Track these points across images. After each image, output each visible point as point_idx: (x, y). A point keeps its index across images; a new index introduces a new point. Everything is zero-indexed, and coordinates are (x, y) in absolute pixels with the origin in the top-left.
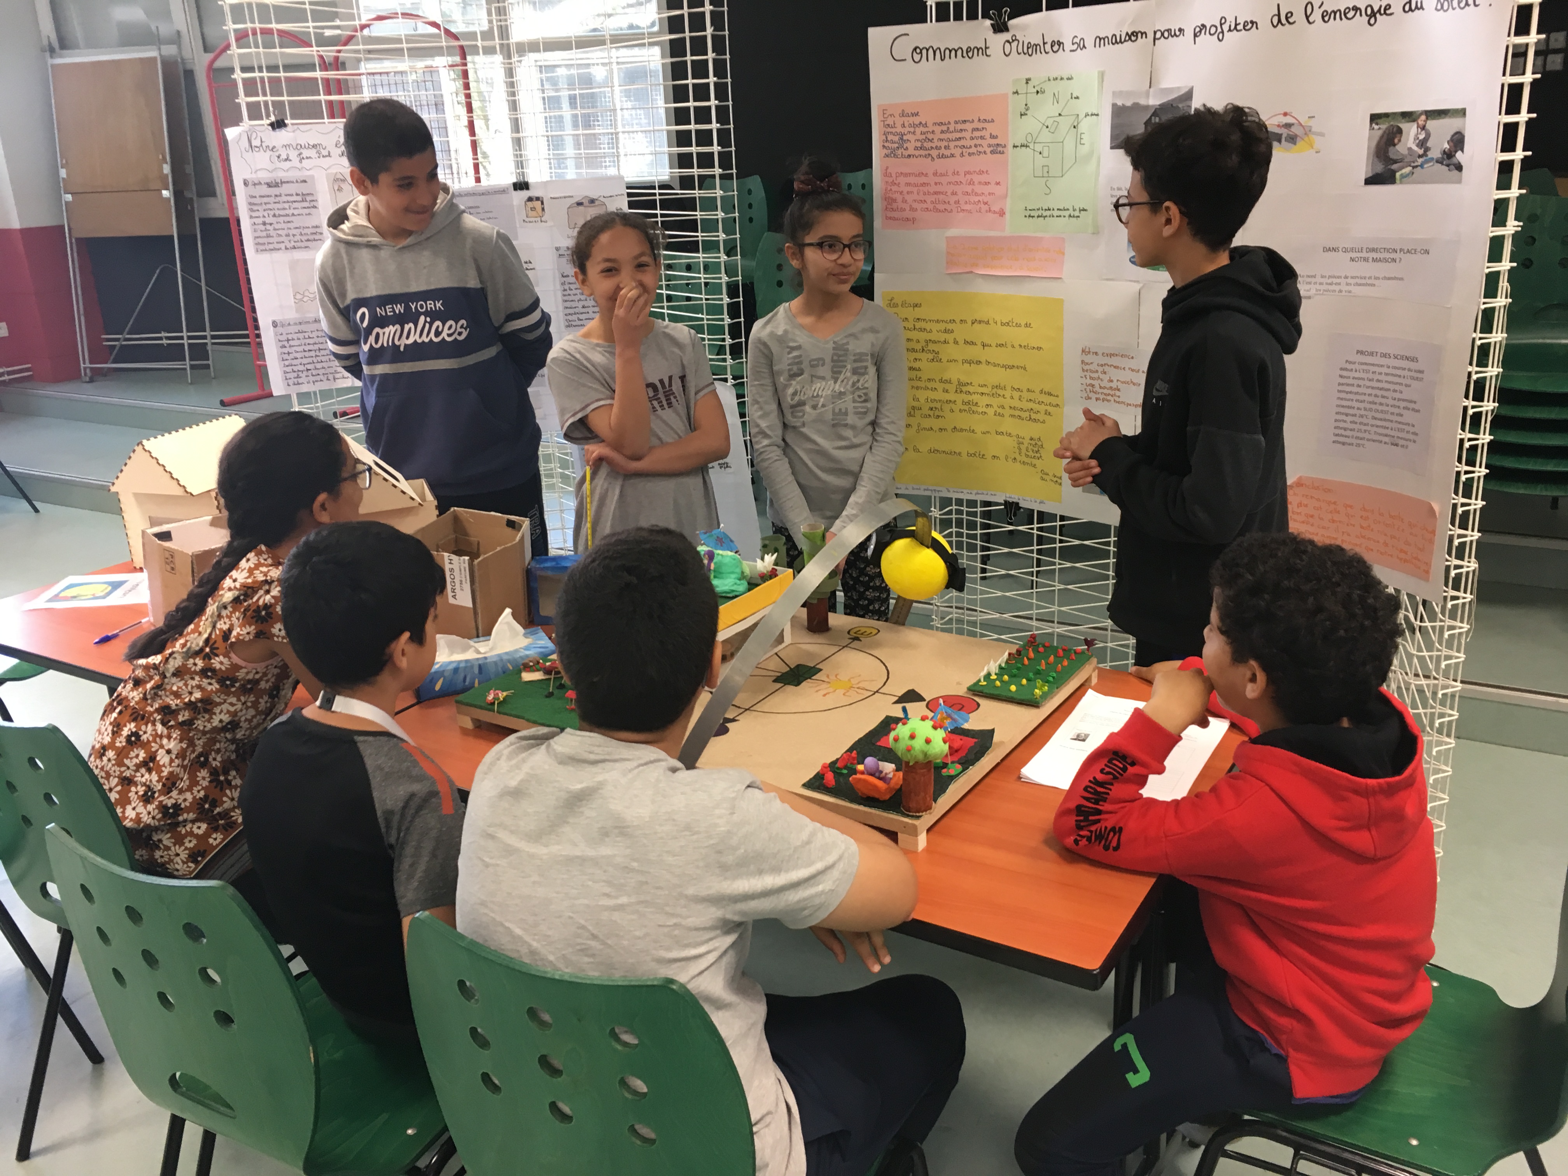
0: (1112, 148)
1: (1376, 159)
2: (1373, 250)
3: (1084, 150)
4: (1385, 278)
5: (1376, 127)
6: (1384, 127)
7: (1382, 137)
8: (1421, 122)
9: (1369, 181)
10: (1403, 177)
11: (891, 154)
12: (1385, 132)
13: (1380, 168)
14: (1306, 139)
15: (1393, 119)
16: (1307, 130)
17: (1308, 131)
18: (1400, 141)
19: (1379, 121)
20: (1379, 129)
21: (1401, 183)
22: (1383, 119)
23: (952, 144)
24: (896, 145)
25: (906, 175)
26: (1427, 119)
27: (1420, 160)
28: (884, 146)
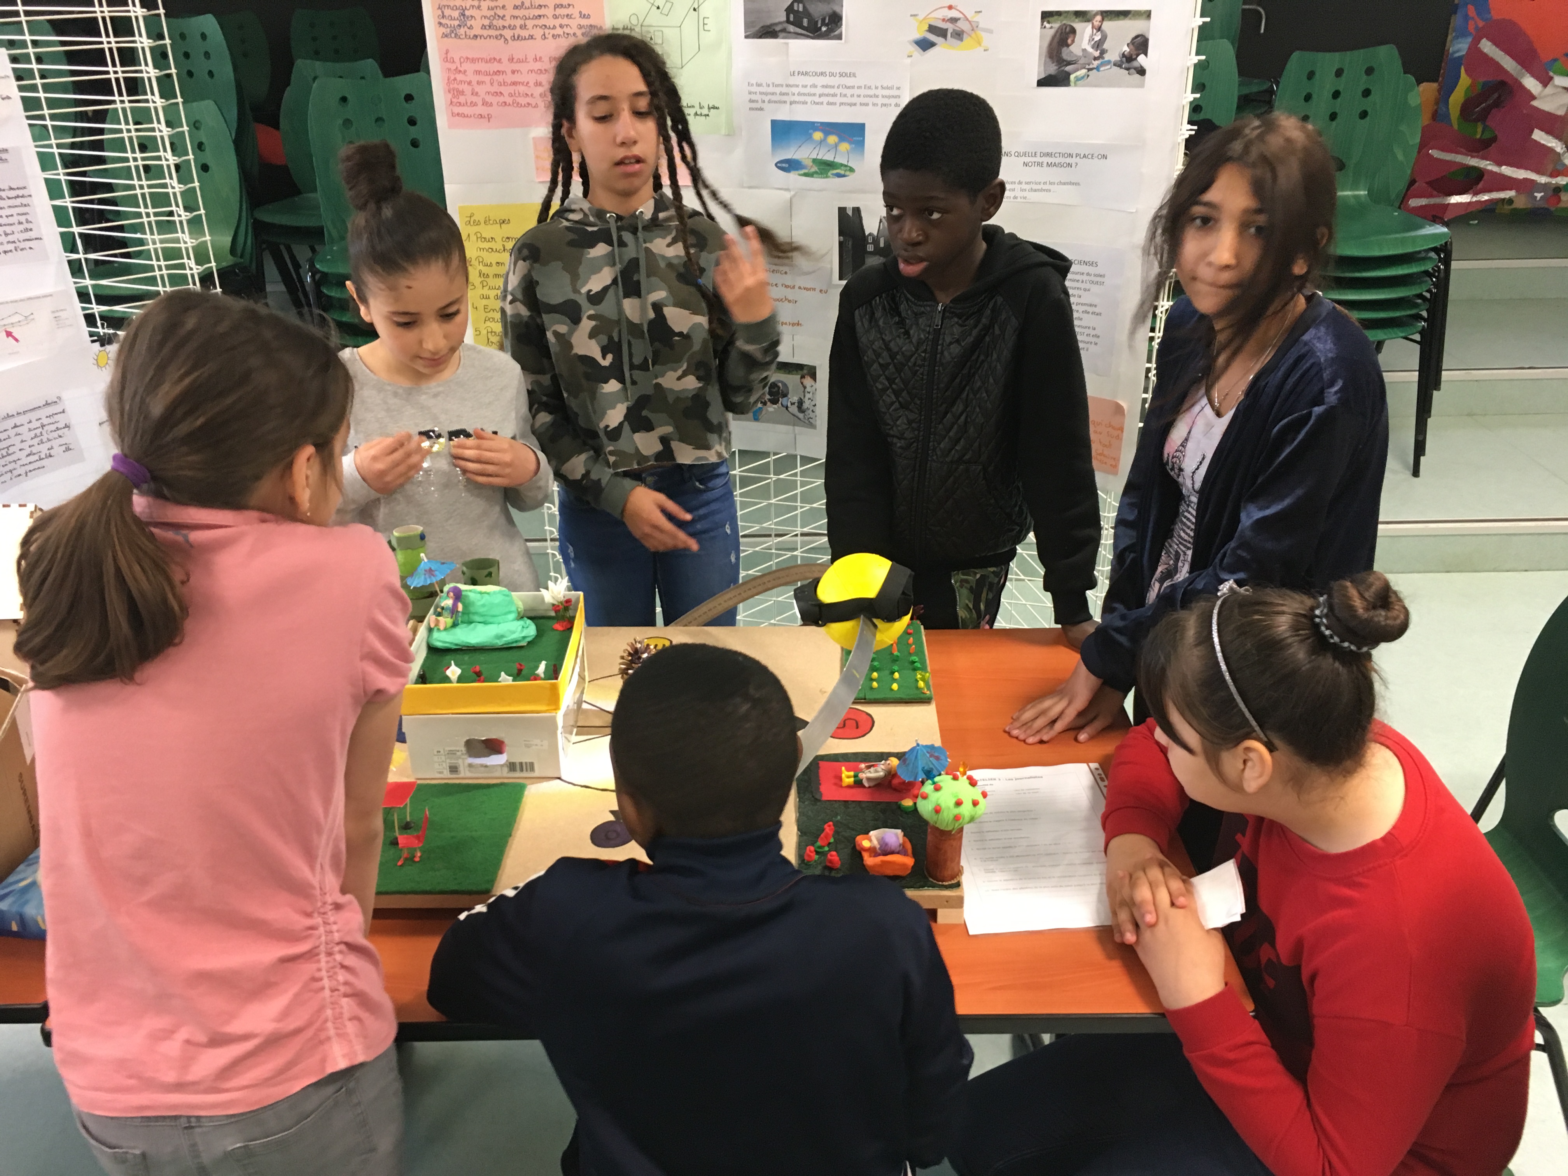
0: (746, 37)
1: (1048, 60)
2: (1048, 155)
3: (707, 38)
4: (1061, 183)
5: (1048, 26)
6: (1056, 25)
7: (1053, 37)
8: (1097, 24)
9: (1041, 83)
10: (1078, 79)
11: (451, 33)
12: (1057, 32)
13: (1053, 69)
14: (973, 35)
15: (1066, 17)
16: (974, 25)
17: (974, 27)
18: (1073, 41)
19: (1051, 19)
20: (1051, 28)
21: (1076, 85)
22: (1056, 17)
23: (529, 23)
24: (457, 23)
25: (473, 61)
26: (1103, 19)
27: (1096, 63)
28: (440, 24)
